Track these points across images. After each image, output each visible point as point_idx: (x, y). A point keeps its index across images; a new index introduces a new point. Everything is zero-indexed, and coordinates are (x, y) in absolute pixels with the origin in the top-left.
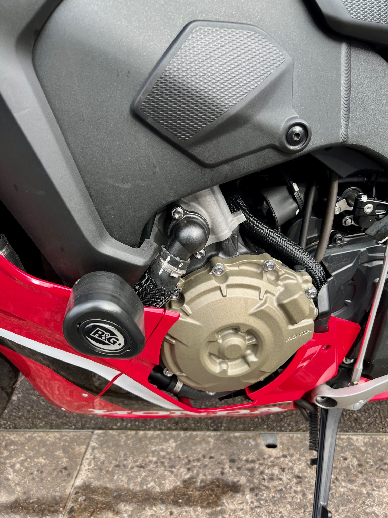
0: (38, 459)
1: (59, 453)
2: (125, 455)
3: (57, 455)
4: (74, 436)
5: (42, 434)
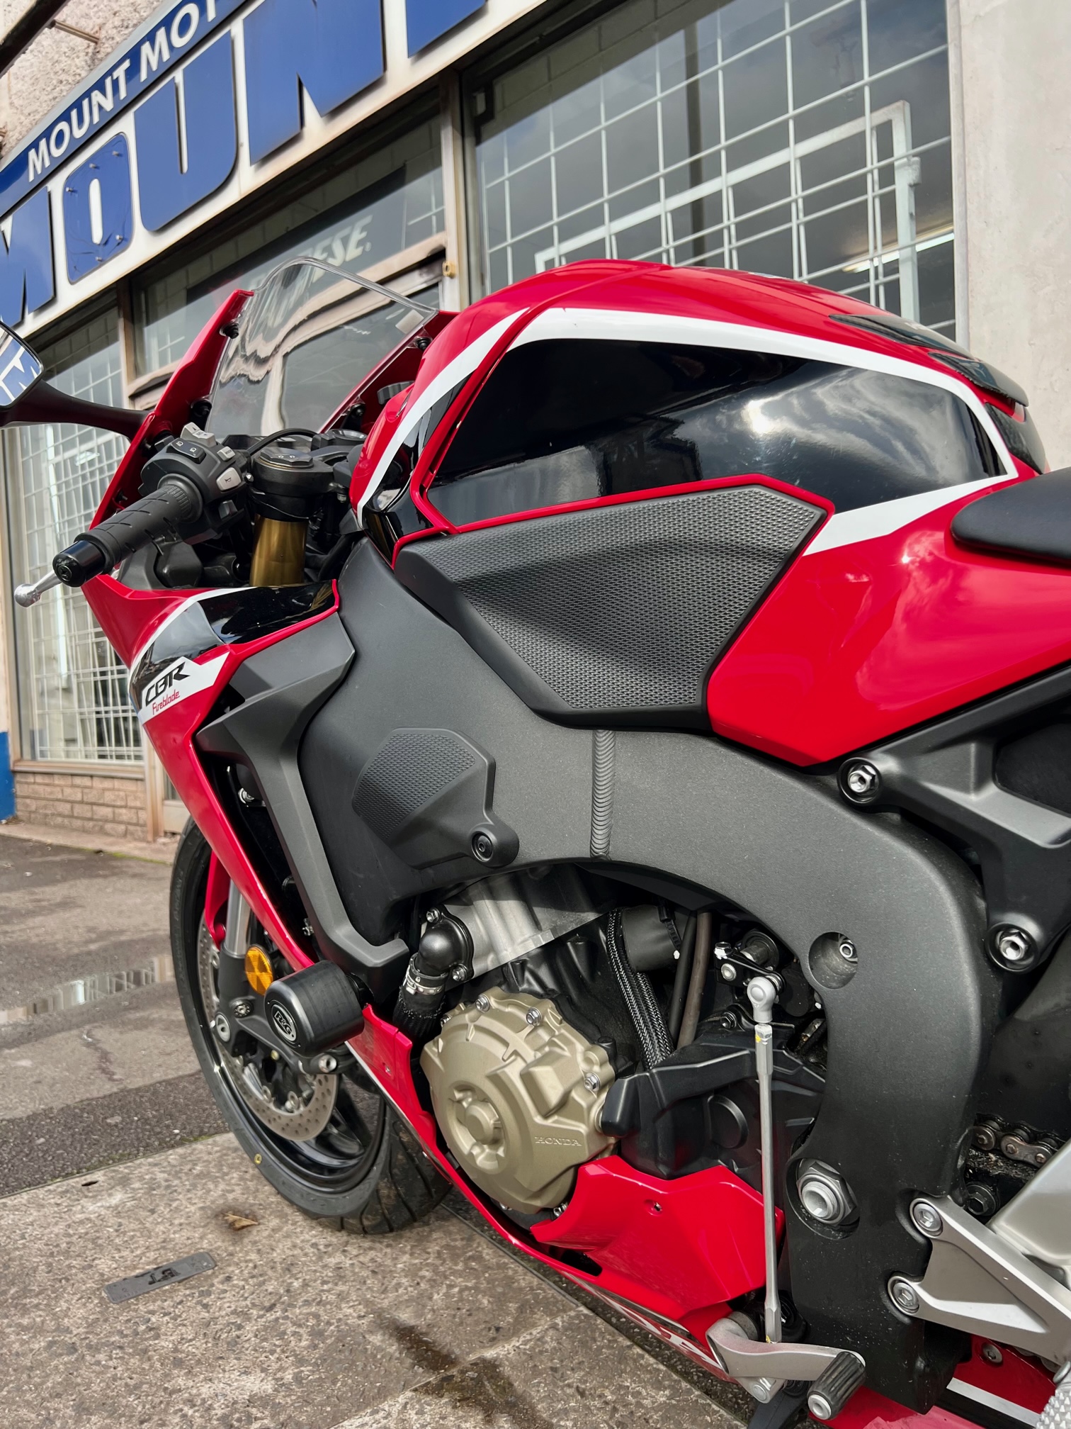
0: (483, 1296)
1: (512, 1306)
2: (581, 1363)
3: (508, 1307)
4: (553, 1296)
5: (520, 1269)
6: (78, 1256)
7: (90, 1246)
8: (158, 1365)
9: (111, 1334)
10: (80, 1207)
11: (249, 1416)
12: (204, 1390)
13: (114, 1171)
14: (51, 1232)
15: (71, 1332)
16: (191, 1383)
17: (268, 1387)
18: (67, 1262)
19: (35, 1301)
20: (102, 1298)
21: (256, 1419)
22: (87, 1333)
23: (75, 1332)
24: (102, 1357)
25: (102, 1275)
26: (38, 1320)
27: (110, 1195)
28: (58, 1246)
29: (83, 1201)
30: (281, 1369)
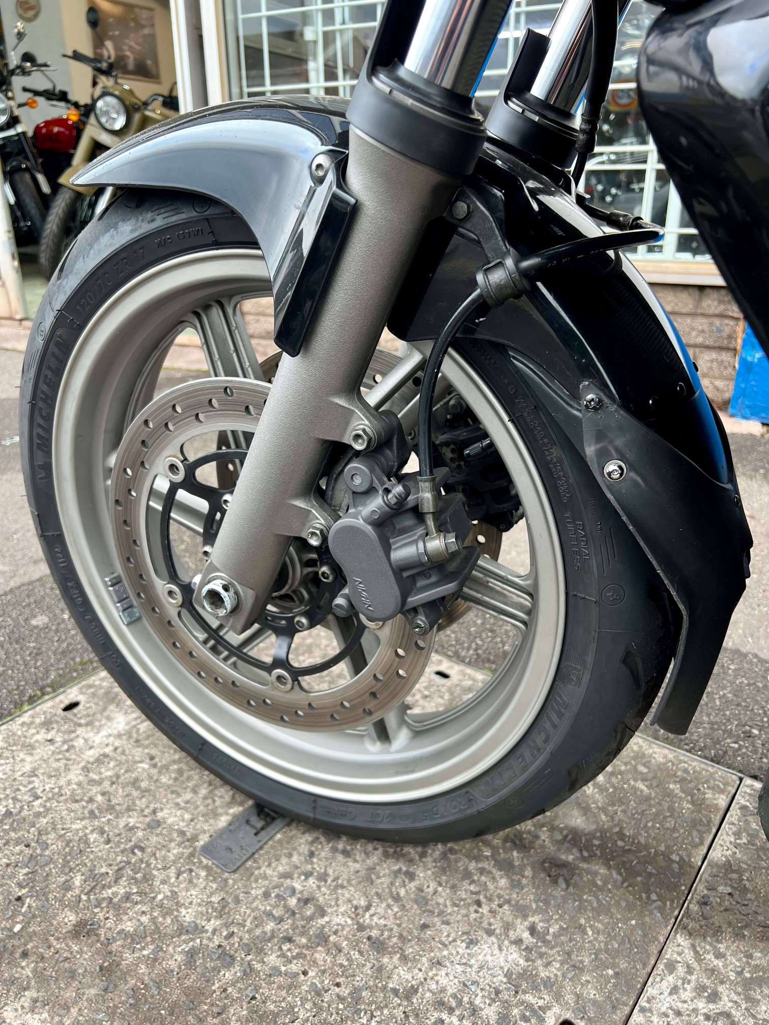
6: (129, 809)
7: (135, 793)
8: (355, 955)
9: (258, 922)
10: (81, 741)
11: (529, 1006)
12: (444, 981)
13: (90, 686)
14: (69, 783)
15: (203, 930)
16: (421, 975)
17: (514, 958)
18: (122, 823)
19: (120, 890)
20: (206, 867)
21: (544, 1009)
22: (227, 926)
23: (210, 927)
24: (272, 959)
25: (182, 833)
26: (145, 919)
27: (109, 719)
28: (91, 800)
29: (80, 731)
30: (508, 927)
